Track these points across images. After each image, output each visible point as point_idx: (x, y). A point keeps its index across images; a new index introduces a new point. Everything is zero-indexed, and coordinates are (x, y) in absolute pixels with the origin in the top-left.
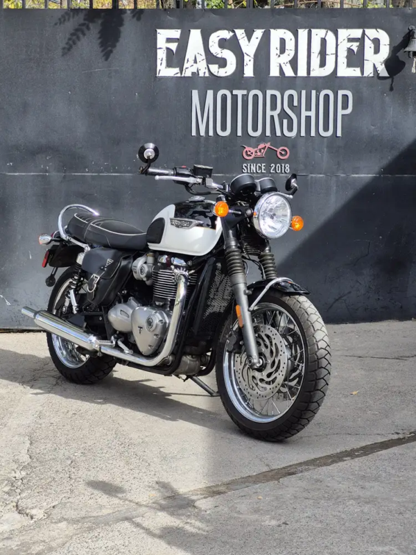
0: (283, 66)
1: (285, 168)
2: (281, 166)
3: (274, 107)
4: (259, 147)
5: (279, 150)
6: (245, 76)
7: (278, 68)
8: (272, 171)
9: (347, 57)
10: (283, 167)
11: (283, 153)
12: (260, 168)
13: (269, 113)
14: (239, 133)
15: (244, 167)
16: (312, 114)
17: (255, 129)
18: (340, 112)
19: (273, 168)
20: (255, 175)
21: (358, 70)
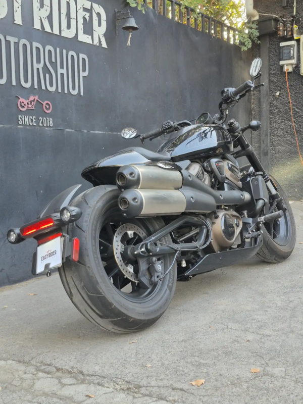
0: (43, 20)
1: (49, 122)
2: (47, 120)
3: (39, 61)
4: (30, 100)
5: (44, 103)
6: (15, 22)
7: (40, 21)
8: (40, 125)
9: (83, 24)
10: (48, 121)
11: (48, 107)
12: (32, 120)
13: (36, 66)
14: (14, 83)
15: (20, 119)
16: (64, 71)
17: (26, 81)
18: (82, 74)
19: (41, 121)
20: (28, 127)
21: (90, 37)
